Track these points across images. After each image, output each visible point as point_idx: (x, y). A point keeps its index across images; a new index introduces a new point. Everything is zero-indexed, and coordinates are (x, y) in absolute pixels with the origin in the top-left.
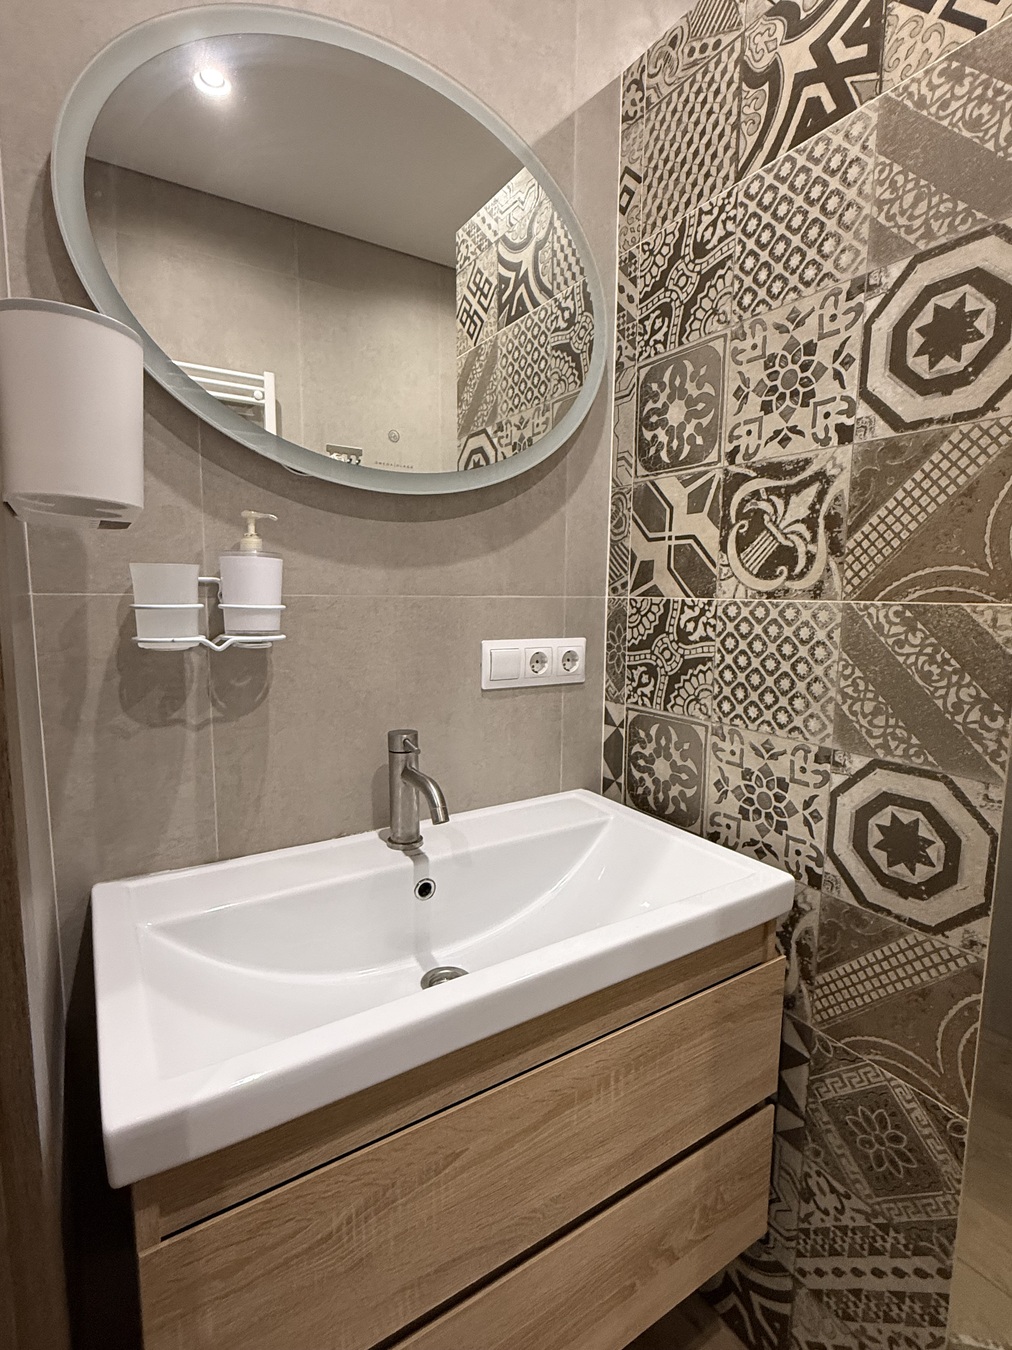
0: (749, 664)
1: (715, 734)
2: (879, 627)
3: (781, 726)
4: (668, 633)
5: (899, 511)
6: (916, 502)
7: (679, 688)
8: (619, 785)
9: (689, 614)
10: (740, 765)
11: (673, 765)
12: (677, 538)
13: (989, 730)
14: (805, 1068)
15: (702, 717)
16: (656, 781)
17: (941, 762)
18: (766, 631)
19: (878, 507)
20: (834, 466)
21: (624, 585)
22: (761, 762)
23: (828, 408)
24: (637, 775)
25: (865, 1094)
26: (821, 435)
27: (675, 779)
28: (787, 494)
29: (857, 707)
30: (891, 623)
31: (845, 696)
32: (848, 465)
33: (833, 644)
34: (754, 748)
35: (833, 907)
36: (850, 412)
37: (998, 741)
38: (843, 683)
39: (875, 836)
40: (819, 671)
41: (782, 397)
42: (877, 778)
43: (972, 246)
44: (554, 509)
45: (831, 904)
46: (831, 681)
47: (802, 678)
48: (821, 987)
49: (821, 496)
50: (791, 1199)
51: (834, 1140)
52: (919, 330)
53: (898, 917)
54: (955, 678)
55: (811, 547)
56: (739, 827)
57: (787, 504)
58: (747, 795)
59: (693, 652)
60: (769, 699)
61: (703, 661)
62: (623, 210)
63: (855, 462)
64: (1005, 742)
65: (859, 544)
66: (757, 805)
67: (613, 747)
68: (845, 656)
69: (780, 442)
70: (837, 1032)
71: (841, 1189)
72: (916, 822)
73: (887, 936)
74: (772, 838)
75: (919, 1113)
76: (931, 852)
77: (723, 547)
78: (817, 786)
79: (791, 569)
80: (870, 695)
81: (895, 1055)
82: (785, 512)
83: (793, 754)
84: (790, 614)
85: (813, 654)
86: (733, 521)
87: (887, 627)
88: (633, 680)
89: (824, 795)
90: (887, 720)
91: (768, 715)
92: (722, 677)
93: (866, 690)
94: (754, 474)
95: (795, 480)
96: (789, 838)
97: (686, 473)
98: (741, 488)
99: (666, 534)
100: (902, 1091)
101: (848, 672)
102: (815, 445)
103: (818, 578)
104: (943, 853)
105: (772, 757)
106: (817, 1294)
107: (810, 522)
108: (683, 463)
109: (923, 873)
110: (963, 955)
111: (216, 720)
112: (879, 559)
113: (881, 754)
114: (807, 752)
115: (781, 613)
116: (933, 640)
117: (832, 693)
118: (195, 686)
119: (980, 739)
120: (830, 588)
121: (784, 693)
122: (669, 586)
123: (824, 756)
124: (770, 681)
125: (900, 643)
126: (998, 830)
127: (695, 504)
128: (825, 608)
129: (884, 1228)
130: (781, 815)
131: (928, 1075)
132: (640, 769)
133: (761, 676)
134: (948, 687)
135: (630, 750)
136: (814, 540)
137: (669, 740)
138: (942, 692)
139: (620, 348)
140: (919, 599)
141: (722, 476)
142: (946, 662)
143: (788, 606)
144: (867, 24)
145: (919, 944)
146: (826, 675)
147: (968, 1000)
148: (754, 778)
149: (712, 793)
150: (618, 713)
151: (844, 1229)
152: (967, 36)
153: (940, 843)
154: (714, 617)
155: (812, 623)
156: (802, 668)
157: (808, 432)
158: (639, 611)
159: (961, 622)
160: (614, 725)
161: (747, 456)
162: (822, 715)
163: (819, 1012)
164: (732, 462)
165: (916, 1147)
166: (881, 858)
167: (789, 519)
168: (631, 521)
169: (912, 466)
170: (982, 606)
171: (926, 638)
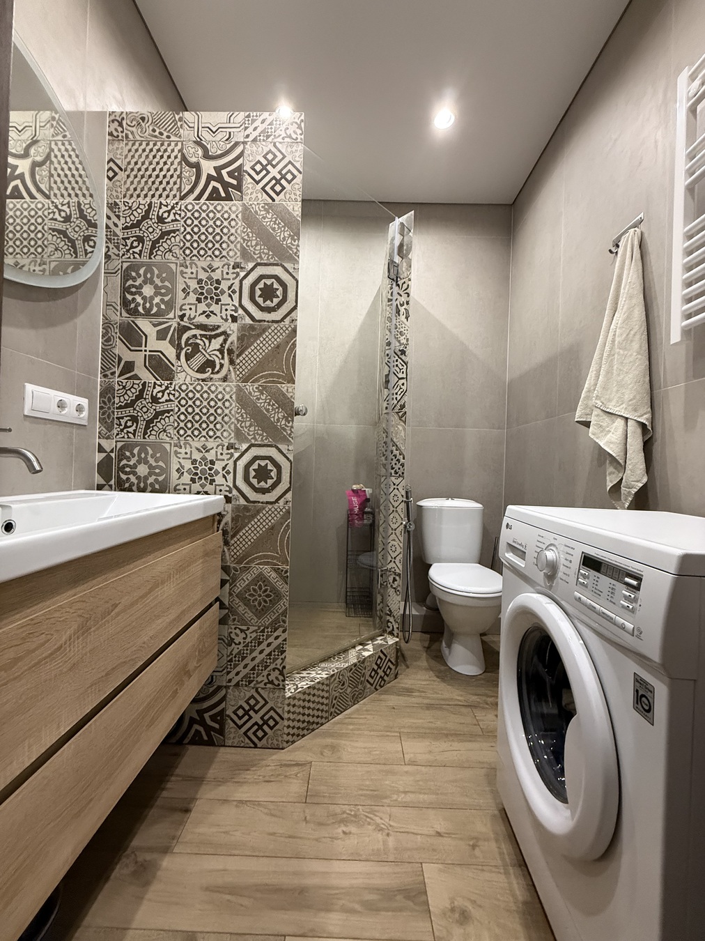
0: (194, 411)
1: (175, 446)
2: (250, 393)
3: (210, 437)
4: (145, 399)
5: (255, 351)
6: (261, 348)
7: (153, 426)
8: (110, 484)
9: (158, 388)
10: (190, 458)
11: (150, 467)
12: (150, 351)
13: (288, 427)
14: (228, 585)
15: (168, 439)
16: (138, 478)
17: (274, 441)
18: (202, 396)
19: (248, 348)
20: (230, 330)
21: (113, 373)
22: (201, 455)
23: (227, 307)
24: (124, 477)
25: (253, 580)
26: (225, 317)
27: (151, 474)
28: (210, 338)
29: (243, 425)
31: (238, 421)
32: (236, 330)
33: (233, 400)
34: (198, 449)
36: (236, 311)
37: (291, 430)
38: (237, 416)
39: (252, 474)
40: (227, 411)
41: (206, 298)
42: (252, 451)
43: (275, 267)
45: (236, 508)
47: (219, 415)
48: (233, 545)
49: (225, 341)
51: (241, 609)
52: (259, 289)
53: (262, 503)
54: (277, 410)
55: (222, 361)
56: (190, 488)
57: (210, 342)
58: (194, 471)
59: (160, 408)
60: (204, 426)
61: (168, 411)
62: (110, 179)
63: (238, 330)
65: (241, 361)
66: (200, 475)
67: (104, 465)
68: (238, 405)
69: (206, 316)
72: (267, 464)
73: (259, 512)
74: (207, 489)
75: (273, 575)
76: (272, 474)
77: (178, 357)
78: (228, 460)
79: (213, 370)
80: (248, 419)
81: (263, 557)
82: (209, 346)
83: (217, 448)
84: (213, 388)
85: (224, 405)
86: (184, 346)
87: (253, 393)
88: (120, 425)
89: (231, 463)
90: (255, 428)
91: (204, 433)
92: (179, 418)
93: (247, 417)
94: (194, 327)
95: (213, 333)
96: (216, 485)
97: (155, 321)
98: (187, 332)
99: (143, 348)
100: (267, 570)
101: (239, 411)
102: (222, 321)
103: (225, 373)
104: (276, 473)
105: (206, 451)
107: (221, 351)
108: (153, 315)
109: (270, 483)
110: (284, 507)
112: (249, 367)
113: (253, 441)
114: (223, 446)
115: (209, 388)
116: (269, 397)
119: (285, 430)
120: (230, 378)
121: (212, 422)
122: (147, 376)
124: (204, 418)
125: (258, 399)
126: (292, 461)
127: (161, 336)
128: (229, 386)
129: (263, 631)
130: (212, 476)
131: (275, 558)
132: (126, 473)
133: (200, 416)
134: (275, 414)
135: (119, 464)
136: (223, 358)
137: (146, 454)
138: (273, 415)
139: (107, 247)
140: (264, 383)
141: (176, 325)
142: (274, 405)
143: (212, 385)
144: (236, 174)
145: (270, 510)
146: (230, 413)
147: (286, 523)
148: (198, 463)
149: (175, 475)
150: (108, 445)
151: (247, 645)
152: (270, 201)
153: (275, 470)
154: (174, 390)
155: (223, 392)
156: (219, 411)
157: (219, 314)
158: (124, 387)
159: (277, 391)
160: (106, 452)
161: (189, 319)
162: (229, 430)
163: (233, 557)
164: (182, 320)
165: (272, 589)
166: (255, 482)
167: (211, 349)
168: (118, 340)
169: (259, 335)
170: (283, 385)
171: (267, 396)
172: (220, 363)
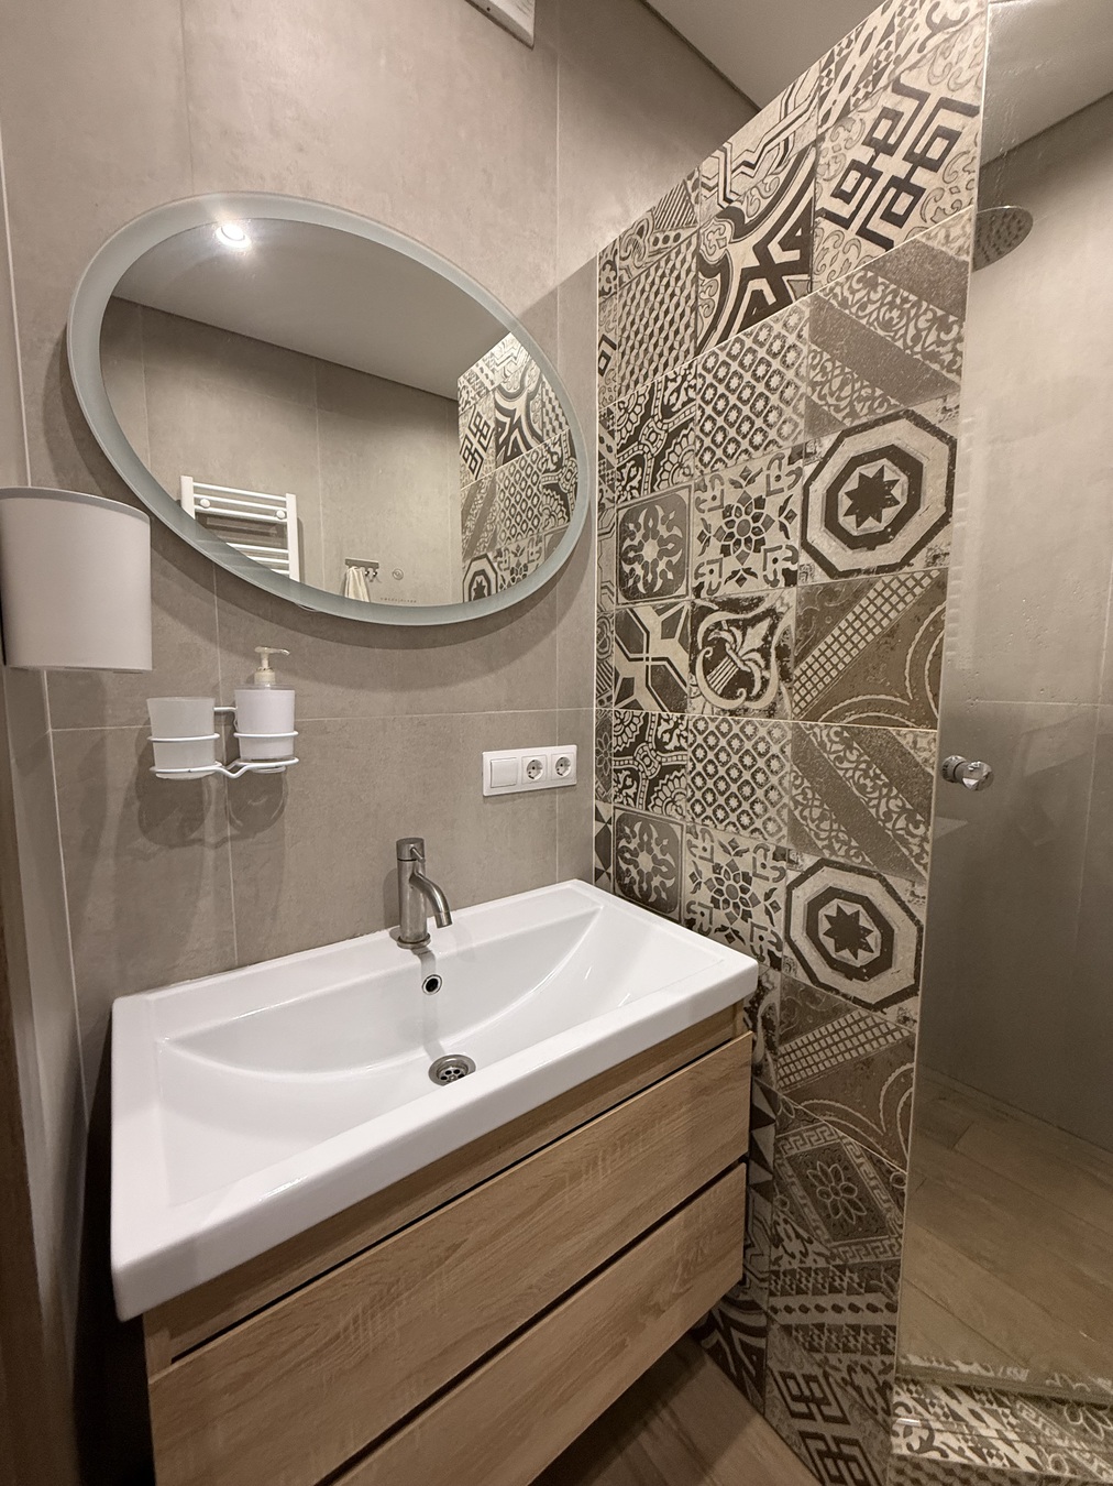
0: (716, 772)
1: (689, 832)
2: (822, 745)
3: (744, 827)
4: (648, 742)
5: (835, 646)
6: (849, 639)
7: (658, 791)
8: (609, 874)
9: (664, 726)
10: (711, 860)
11: (655, 858)
12: (653, 659)
13: (913, 836)
14: (771, 1129)
15: (679, 817)
16: (640, 873)
17: (875, 863)
18: (729, 744)
19: (819, 642)
20: (782, 604)
21: (609, 698)
22: (728, 859)
23: (777, 554)
24: (624, 866)
25: (822, 1150)
26: (771, 578)
27: (656, 871)
28: (744, 626)
29: (806, 813)
30: (831, 741)
31: (797, 803)
32: (793, 604)
33: (786, 757)
34: (723, 846)
35: (791, 987)
36: (794, 559)
38: (794, 792)
39: (824, 925)
40: (774, 780)
41: (738, 543)
42: (825, 874)
43: (888, 426)
44: (546, 632)
45: (789, 984)
46: (784, 789)
47: (761, 786)
48: (783, 1056)
49: (772, 628)
50: (763, 1244)
51: (797, 1191)
52: (848, 494)
53: (844, 996)
54: (885, 791)
55: (765, 673)
56: (711, 914)
57: (744, 635)
58: (718, 886)
59: (670, 760)
60: (734, 803)
61: (678, 768)
62: (601, 372)
63: (799, 602)
64: (928, 847)
65: (804, 673)
66: (726, 896)
67: (603, 841)
68: (795, 768)
69: (737, 581)
70: (798, 1095)
71: (805, 1235)
72: (857, 913)
73: (837, 1012)
74: (739, 925)
75: (867, 1168)
76: (870, 940)
77: (692, 670)
78: (775, 880)
79: (749, 692)
80: (817, 803)
81: (847, 1116)
82: (743, 642)
83: (755, 852)
84: (749, 730)
85: (769, 766)
86: (700, 648)
87: (829, 745)
88: (618, 782)
89: (781, 887)
90: (831, 826)
91: (733, 817)
92: (694, 783)
93: (814, 798)
94: (716, 608)
95: (750, 615)
96: (753, 925)
97: (659, 603)
98: (706, 619)
99: (644, 655)
100: (852, 1148)
101: (798, 782)
102: (766, 586)
103: (771, 700)
104: (879, 941)
105: (737, 854)
106: (787, 1329)
107: (764, 652)
108: (657, 594)
109: (864, 957)
110: (899, 1029)
111: (233, 838)
112: (821, 686)
113: (827, 854)
114: (767, 850)
115: (742, 729)
116: (866, 757)
117: (786, 800)
118: (212, 808)
119: (906, 844)
120: (781, 709)
121: (746, 799)
122: (649, 703)
123: (780, 854)
124: (734, 788)
125: (840, 759)
126: (923, 922)
127: (668, 631)
128: (778, 726)
129: (841, 1269)
130: (746, 905)
131: (873, 1133)
132: (626, 861)
133: (727, 783)
134: (880, 798)
135: (618, 844)
136: (767, 667)
137: (650, 836)
138: (875, 802)
139: (601, 491)
140: (854, 722)
141: (690, 608)
142: (877, 777)
143: (748, 722)
144: (799, 233)
145: (863, 1019)
146: (781, 784)
147: (903, 1068)
148: (723, 871)
149: (688, 885)
150: (607, 811)
151: (808, 1270)
152: (879, 252)
153: (876, 932)
154: (686, 729)
155: (768, 739)
156: (760, 778)
157: (760, 574)
158: (622, 722)
159: (888, 743)
160: (603, 822)
161: (711, 592)
162: (777, 819)
163: (782, 1078)
164: (698, 596)
165: (866, 1197)
166: (829, 943)
167: (746, 648)
168: (614, 643)
169: (845, 608)
170: (904, 730)
171: (861, 755)
172: (763, 677)
